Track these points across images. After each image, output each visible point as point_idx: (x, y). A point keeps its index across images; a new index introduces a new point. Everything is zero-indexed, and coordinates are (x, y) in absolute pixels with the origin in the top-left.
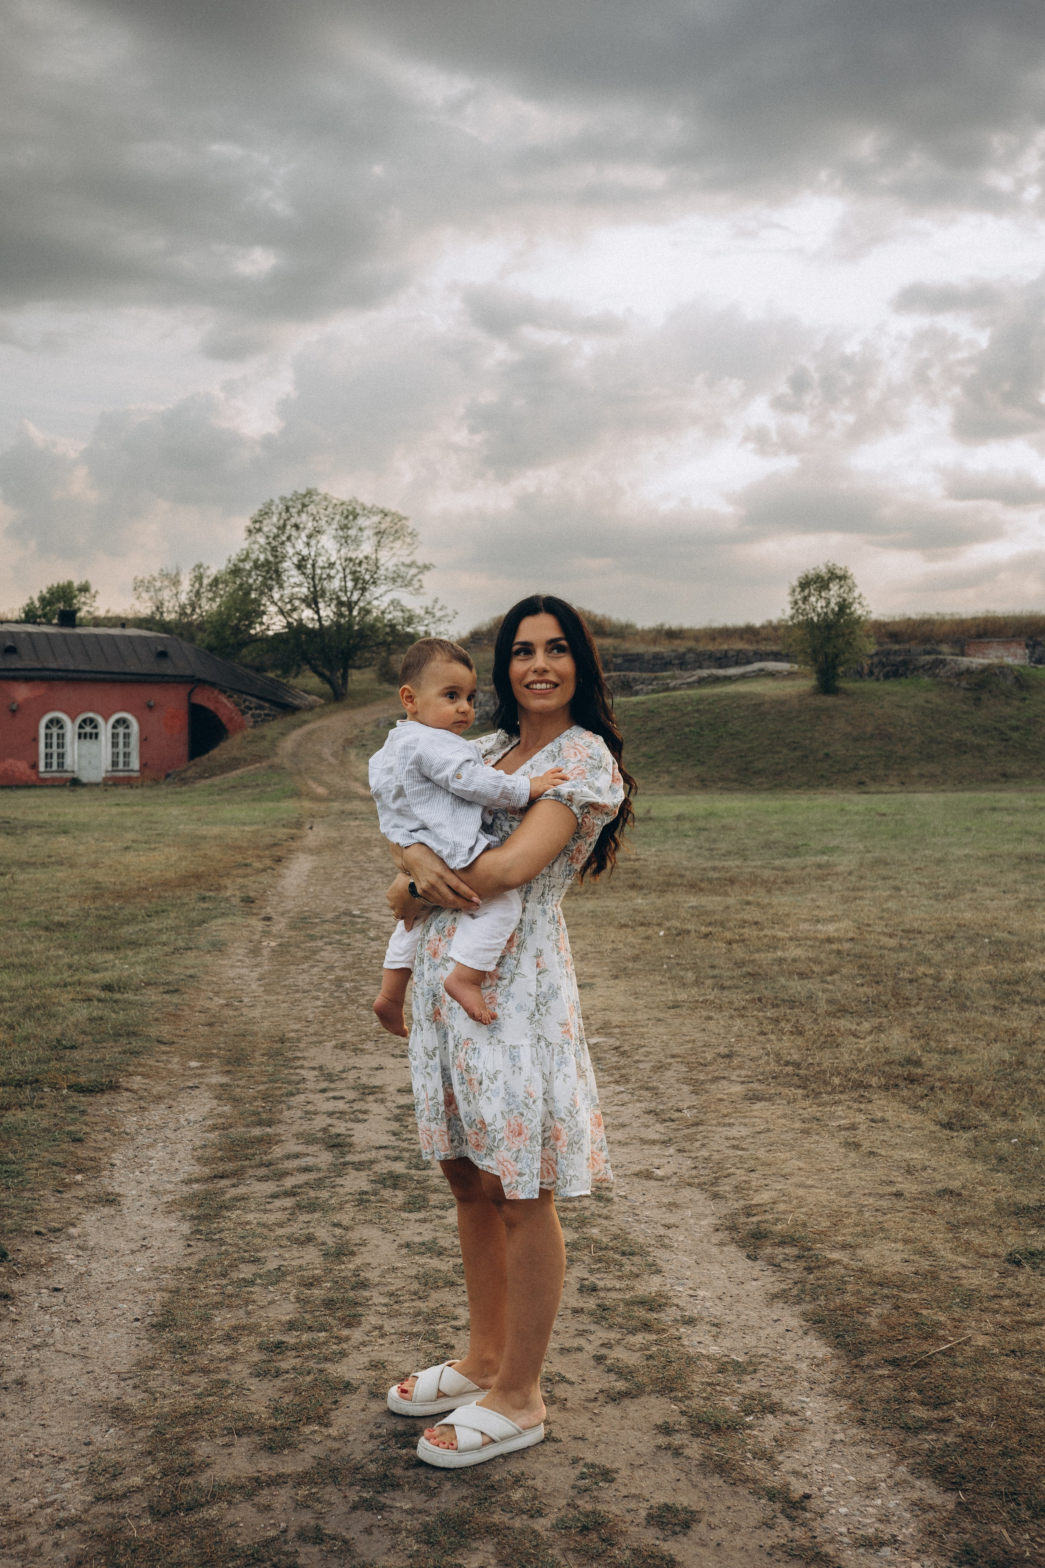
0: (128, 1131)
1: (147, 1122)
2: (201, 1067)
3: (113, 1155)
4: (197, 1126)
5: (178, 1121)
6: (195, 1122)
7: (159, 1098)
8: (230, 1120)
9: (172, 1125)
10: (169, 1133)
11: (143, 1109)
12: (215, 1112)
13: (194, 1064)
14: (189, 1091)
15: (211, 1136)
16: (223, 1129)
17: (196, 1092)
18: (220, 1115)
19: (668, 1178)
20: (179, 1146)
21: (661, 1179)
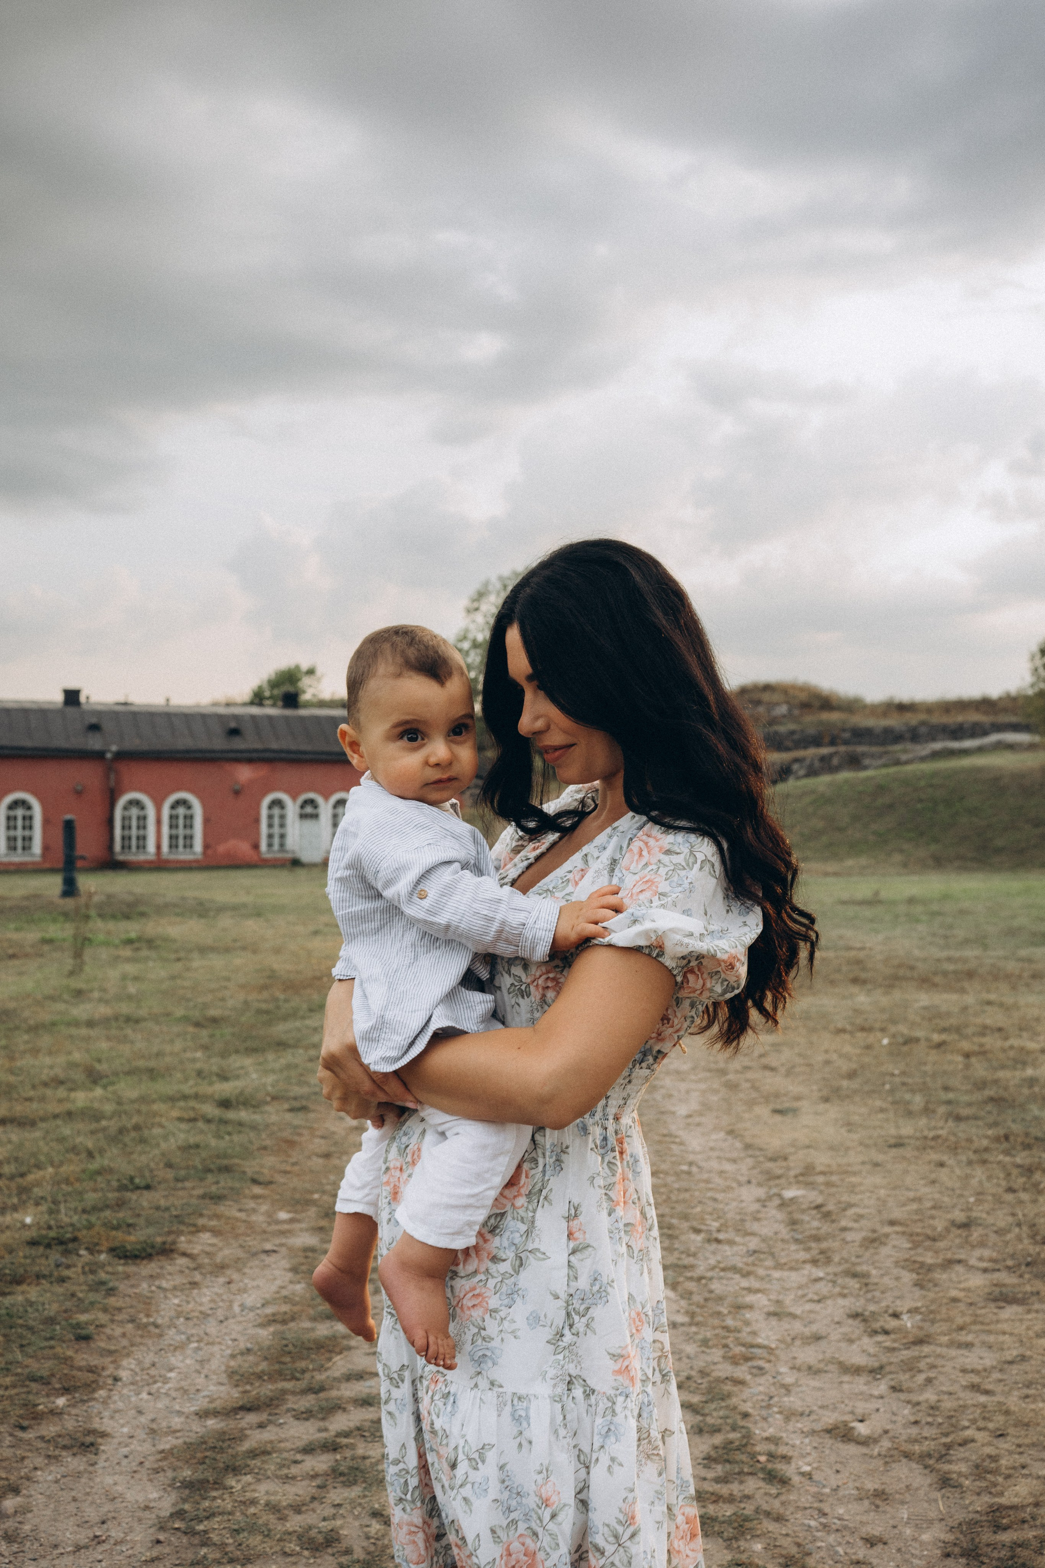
0: (159, 1321)
1: (191, 1306)
2: (292, 1221)
3: (125, 1363)
4: (251, 1314)
5: (230, 1307)
6: (252, 1309)
7: (222, 1267)
8: (296, 1309)
9: (220, 1314)
10: (212, 1327)
11: (194, 1284)
12: (284, 1293)
13: (283, 1215)
14: (263, 1256)
15: (265, 1334)
16: (284, 1322)
17: (269, 1260)
18: (286, 1299)
19: (876, 1441)
20: (216, 1349)
21: (864, 1442)
